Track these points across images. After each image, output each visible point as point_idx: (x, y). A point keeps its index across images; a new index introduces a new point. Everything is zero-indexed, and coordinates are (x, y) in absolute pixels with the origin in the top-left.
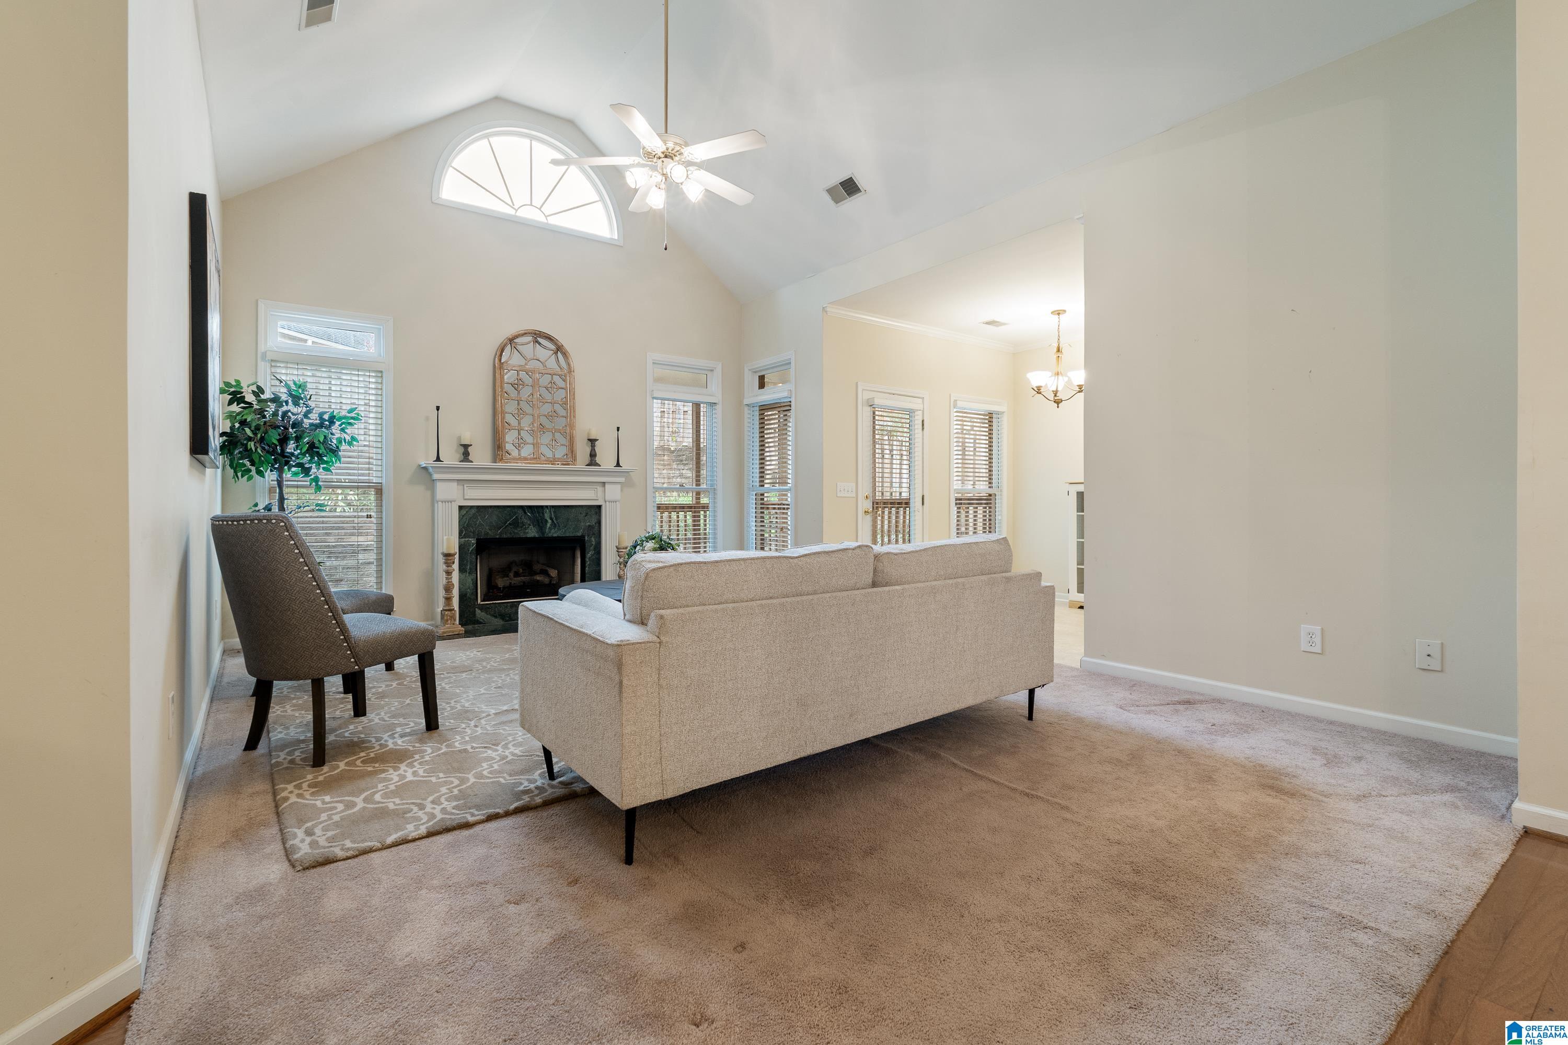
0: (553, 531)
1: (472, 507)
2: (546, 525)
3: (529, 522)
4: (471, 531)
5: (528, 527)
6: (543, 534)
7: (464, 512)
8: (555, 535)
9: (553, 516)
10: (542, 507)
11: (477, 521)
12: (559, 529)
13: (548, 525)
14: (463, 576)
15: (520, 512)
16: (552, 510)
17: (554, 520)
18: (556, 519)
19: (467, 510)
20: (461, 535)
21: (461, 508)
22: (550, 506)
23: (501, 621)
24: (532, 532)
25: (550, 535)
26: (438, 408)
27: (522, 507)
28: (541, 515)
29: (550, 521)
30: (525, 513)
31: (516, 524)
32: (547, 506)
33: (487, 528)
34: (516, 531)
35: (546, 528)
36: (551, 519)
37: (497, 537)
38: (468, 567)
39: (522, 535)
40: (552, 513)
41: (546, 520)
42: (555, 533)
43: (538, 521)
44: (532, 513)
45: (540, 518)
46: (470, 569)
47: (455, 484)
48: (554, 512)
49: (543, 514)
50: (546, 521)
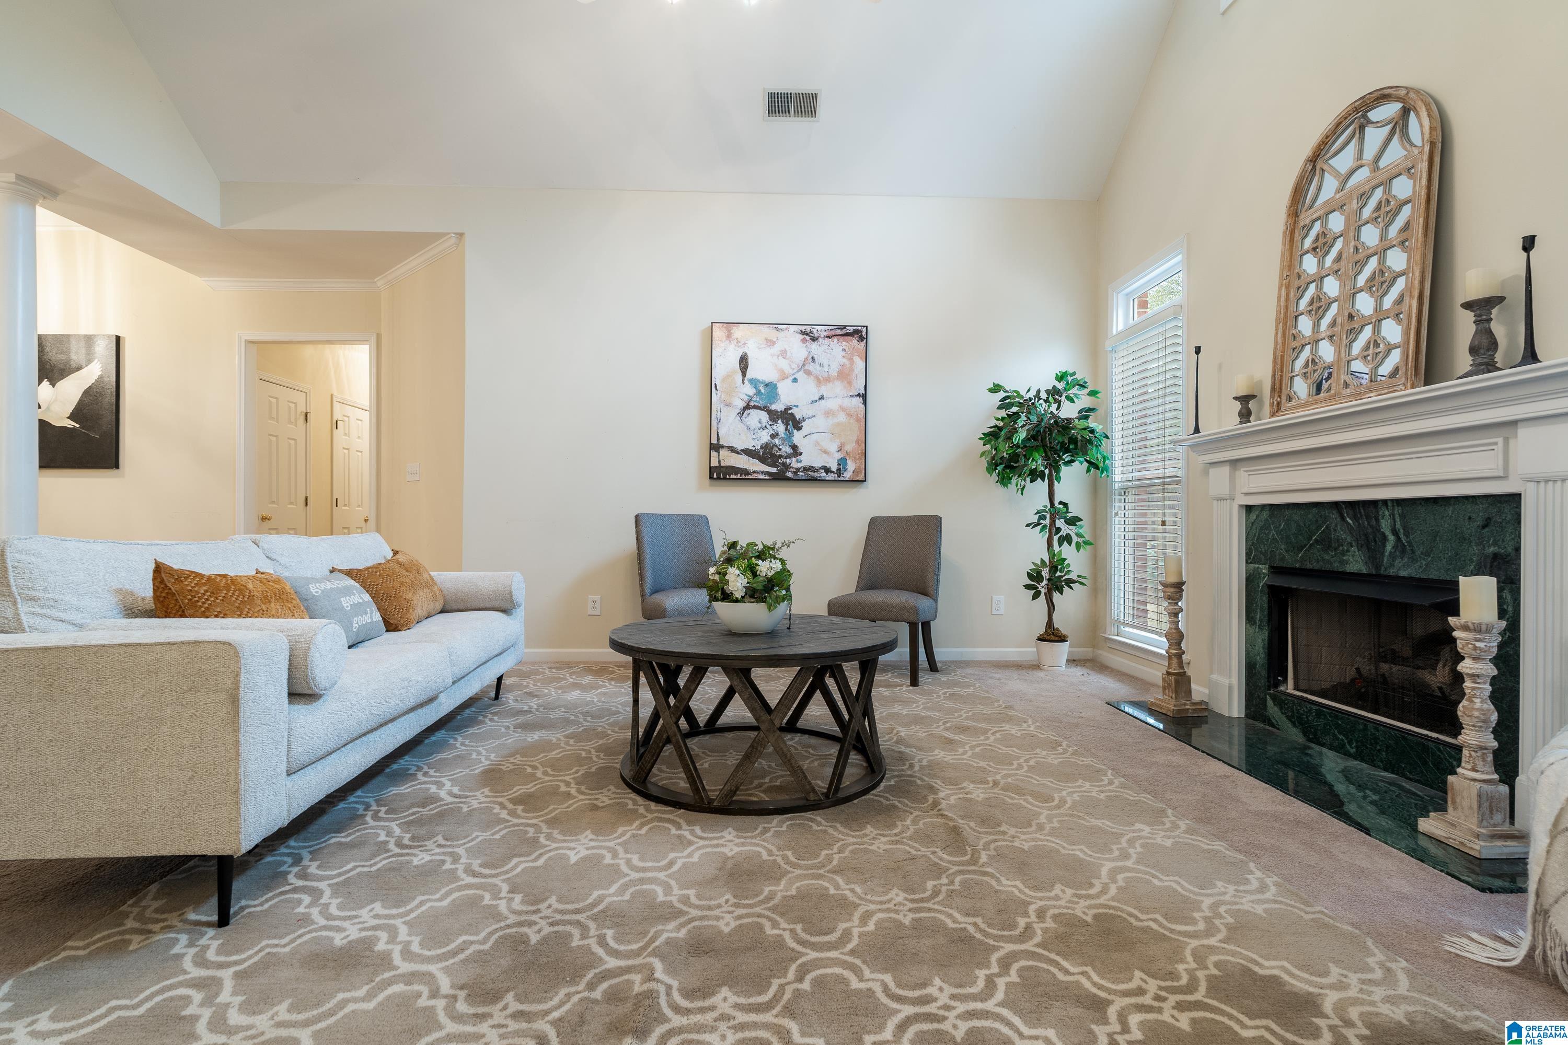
0: (1398, 562)
1: (1263, 507)
2: (1384, 546)
3: (1349, 539)
4: (1261, 552)
5: (1348, 551)
6: (1378, 567)
7: (1253, 517)
8: (1403, 573)
9: (1398, 525)
10: (1374, 503)
11: (1269, 533)
12: (1413, 560)
13: (1389, 547)
14: (1252, 630)
15: (1334, 515)
16: (1398, 511)
17: (1402, 536)
18: (1407, 534)
19: (1257, 513)
20: (1251, 556)
21: (1249, 509)
22: (1392, 501)
23: (1301, 735)
24: (1356, 563)
25: (1392, 572)
26: (1198, 350)
27: (1336, 505)
28: (1373, 522)
29: (1391, 538)
30: (1343, 519)
31: (1327, 543)
32: (1385, 502)
33: (1283, 547)
34: (1327, 557)
35: (1383, 554)
36: (1395, 532)
37: (1298, 566)
38: (1258, 617)
39: (1336, 566)
40: (1398, 520)
41: (1383, 534)
42: (1403, 569)
43: (1366, 535)
44: (1354, 518)
45: (1370, 530)
46: (1261, 620)
47: (1226, 469)
48: (1402, 516)
49: (1377, 520)
50: (1385, 538)
